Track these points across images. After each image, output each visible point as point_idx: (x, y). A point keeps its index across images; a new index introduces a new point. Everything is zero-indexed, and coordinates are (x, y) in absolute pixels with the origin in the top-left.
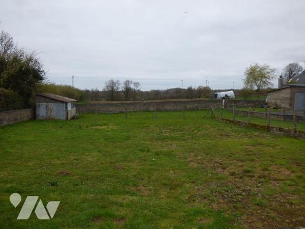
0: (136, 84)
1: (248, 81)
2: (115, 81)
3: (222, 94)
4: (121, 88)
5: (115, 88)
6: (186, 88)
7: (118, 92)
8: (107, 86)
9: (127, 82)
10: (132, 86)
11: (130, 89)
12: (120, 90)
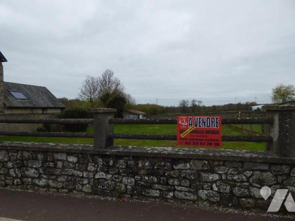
0: (200, 102)
1: (275, 98)
2: (185, 100)
3: (255, 108)
4: (190, 105)
5: (186, 105)
6: (237, 103)
7: (187, 108)
8: (181, 104)
9: (194, 101)
10: (197, 104)
11: (196, 105)
12: (189, 106)
